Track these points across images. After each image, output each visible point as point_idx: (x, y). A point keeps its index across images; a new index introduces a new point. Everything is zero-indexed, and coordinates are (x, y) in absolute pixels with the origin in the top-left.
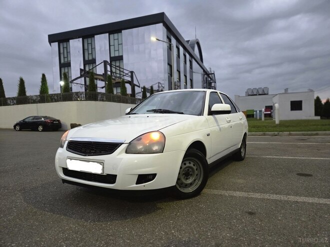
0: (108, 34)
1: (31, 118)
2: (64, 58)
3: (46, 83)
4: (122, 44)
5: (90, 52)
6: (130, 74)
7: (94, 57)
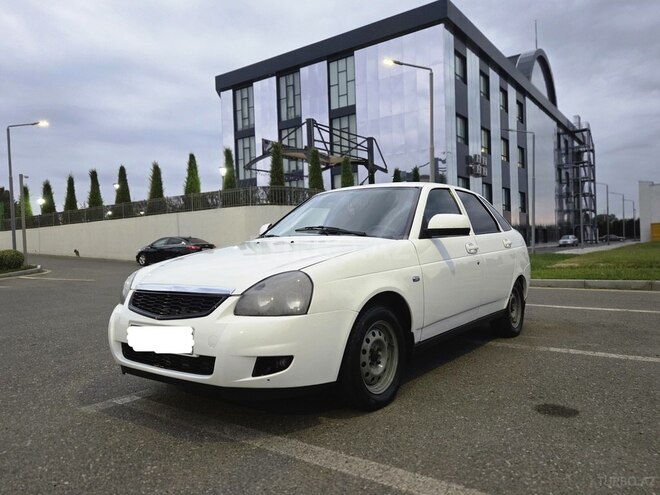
0: (326, 62)
1: (163, 242)
2: (243, 119)
3: (197, 172)
4: (354, 80)
5: (291, 104)
6: (365, 144)
7: (298, 113)
